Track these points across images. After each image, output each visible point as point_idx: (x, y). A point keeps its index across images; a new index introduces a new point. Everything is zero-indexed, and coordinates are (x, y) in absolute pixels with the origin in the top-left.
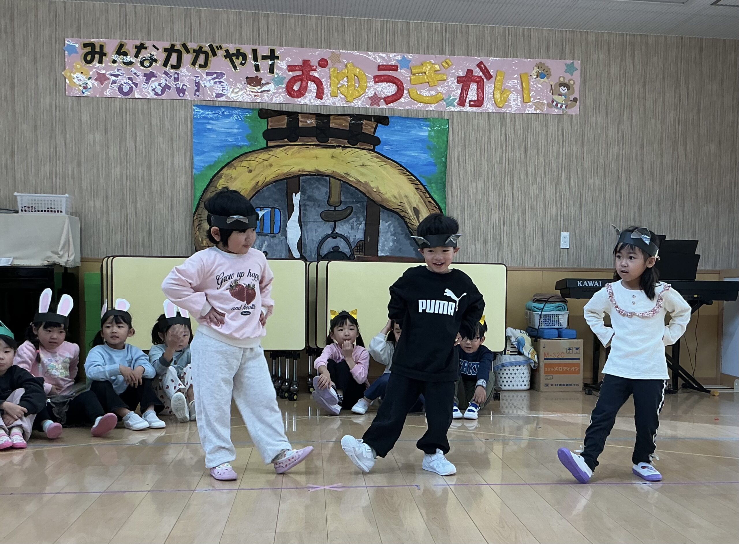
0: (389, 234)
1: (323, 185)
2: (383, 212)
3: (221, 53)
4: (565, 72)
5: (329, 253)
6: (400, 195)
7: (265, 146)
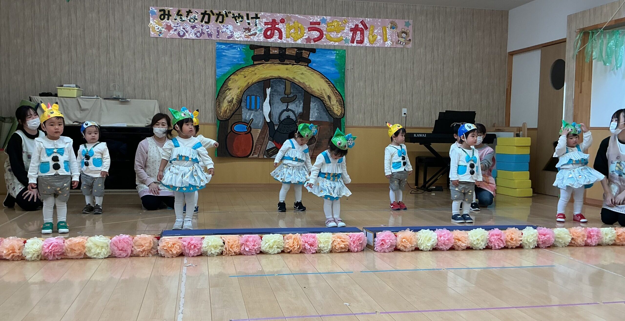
0: (315, 109)
1: (282, 84)
2: (312, 98)
3: (231, 15)
4: (405, 26)
5: (285, 119)
6: (321, 89)
7: (253, 64)
